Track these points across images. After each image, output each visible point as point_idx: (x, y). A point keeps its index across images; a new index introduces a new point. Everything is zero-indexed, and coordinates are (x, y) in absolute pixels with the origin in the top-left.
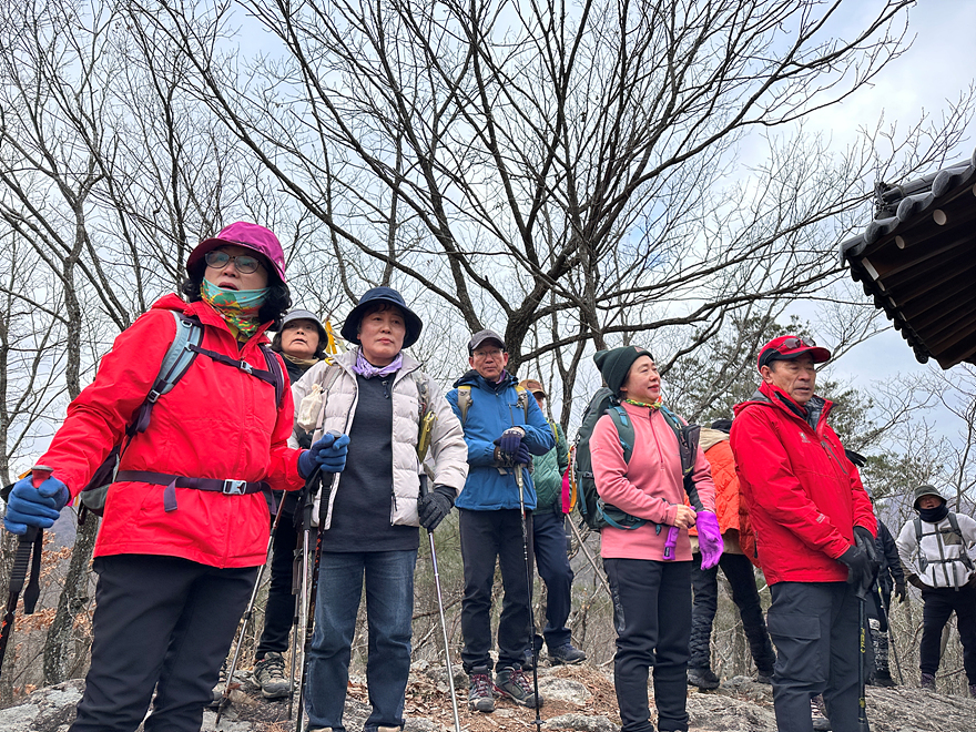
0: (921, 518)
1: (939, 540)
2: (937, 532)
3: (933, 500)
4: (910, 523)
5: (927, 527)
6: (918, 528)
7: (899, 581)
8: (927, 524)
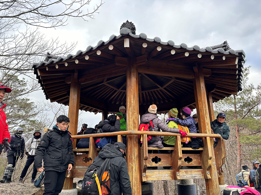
0: (34, 138)
1: (36, 143)
2: (37, 142)
3: (38, 133)
4: (31, 139)
5: (35, 140)
6: (33, 140)
7: (22, 154)
8: (35, 139)
